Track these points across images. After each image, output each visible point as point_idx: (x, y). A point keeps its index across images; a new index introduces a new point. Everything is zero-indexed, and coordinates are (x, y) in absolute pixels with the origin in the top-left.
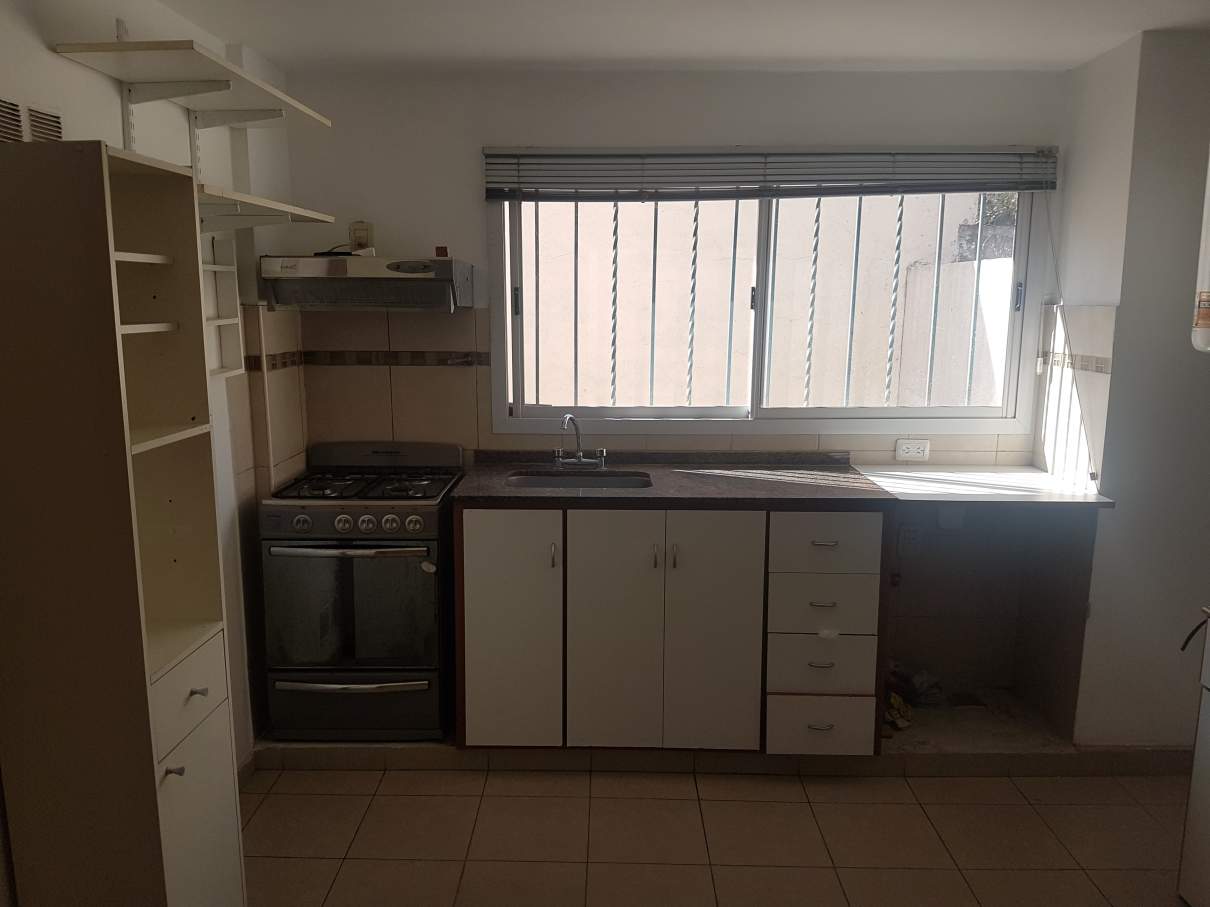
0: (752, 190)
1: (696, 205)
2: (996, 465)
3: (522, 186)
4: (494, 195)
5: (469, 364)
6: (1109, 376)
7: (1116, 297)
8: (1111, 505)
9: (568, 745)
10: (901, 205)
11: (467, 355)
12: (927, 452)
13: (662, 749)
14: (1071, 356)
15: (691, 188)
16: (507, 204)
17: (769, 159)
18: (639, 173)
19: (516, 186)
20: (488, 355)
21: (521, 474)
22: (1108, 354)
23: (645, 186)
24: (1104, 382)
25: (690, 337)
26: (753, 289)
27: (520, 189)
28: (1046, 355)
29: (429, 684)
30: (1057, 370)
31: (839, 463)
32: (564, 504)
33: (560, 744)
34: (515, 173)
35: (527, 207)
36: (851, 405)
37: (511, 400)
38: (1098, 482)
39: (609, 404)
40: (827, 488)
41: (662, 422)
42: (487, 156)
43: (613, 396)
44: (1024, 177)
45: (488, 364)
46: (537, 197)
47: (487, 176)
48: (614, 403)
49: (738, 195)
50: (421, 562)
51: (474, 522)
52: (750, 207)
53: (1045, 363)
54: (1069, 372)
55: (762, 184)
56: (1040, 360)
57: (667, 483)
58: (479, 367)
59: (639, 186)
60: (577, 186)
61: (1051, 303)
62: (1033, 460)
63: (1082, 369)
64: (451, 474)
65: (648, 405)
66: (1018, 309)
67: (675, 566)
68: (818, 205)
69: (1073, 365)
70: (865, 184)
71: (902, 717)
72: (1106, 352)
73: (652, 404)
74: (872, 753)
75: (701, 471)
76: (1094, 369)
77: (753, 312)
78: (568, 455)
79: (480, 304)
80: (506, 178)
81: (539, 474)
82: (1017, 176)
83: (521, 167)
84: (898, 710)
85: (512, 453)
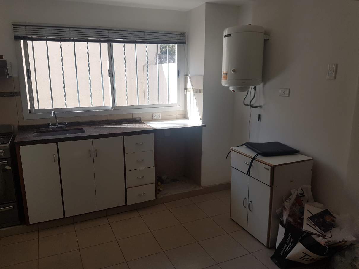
0: (105, 40)
1: (87, 44)
2: (177, 119)
3: (27, 35)
4: (17, 38)
5: (13, 96)
6: (203, 94)
7: (203, 73)
8: (205, 126)
9: (66, 217)
10: (147, 47)
11: (12, 93)
12: (160, 116)
13: (97, 211)
14: (193, 89)
15: (85, 39)
16: (22, 41)
17: (109, 31)
18: (69, 33)
19: (25, 35)
20: (20, 92)
21: (37, 132)
22: (202, 88)
23: (71, 37)
24: (201, 95)
25: (90, 85)
26: (109, 70)
27: (27, 37)
28: (186, 89)
29: (13, 207)
30: (189, 93)
31: (139, 121)
32: (57, 141)
33: (63, 217)
34: (25, 31)
35: (29, 42)
36: (129, 105)
37: (29, 107)
38: (202, 120)
39: (65, 107)
40: (138, 128)
41: (84, 112)
42: (14, 25)
43: (66, 104)
44: (178, 40)
45: (20, 95)
46: (32, 39)
47: (14, 32)
48: (66, 107)
49: (100, 41)
50: (5, 166)
51: (24, 150)
52: (105, 45)
53: (186, 91)
54: (192, 93)
55: (108, 38)
56: (185, 90)
57: (90, 131)
58: (17, 97)
59: (69, 37)
60: (47, 36)
61: (187, 75)
62: (185, 117)
63: (196, 92)
64: (10, 135)
65: (78, 107)
66: (179, 77)
67: (96, 156)
68: (124, 46)
69: (193, 92)
70: (137, 40)
71: (161, 188)
72: (201, 87)
73: (79, 106)
74: (155, 199)
75: (99, 126)
76: (199, 92)
77: (109, 78)
78: (53, 125)
79: (15, 75)
80: (21, 32)
81: (44, 132)
82: (176, 40)
83: (27, 29)
84: (160, 186)
85: (32, 126)
